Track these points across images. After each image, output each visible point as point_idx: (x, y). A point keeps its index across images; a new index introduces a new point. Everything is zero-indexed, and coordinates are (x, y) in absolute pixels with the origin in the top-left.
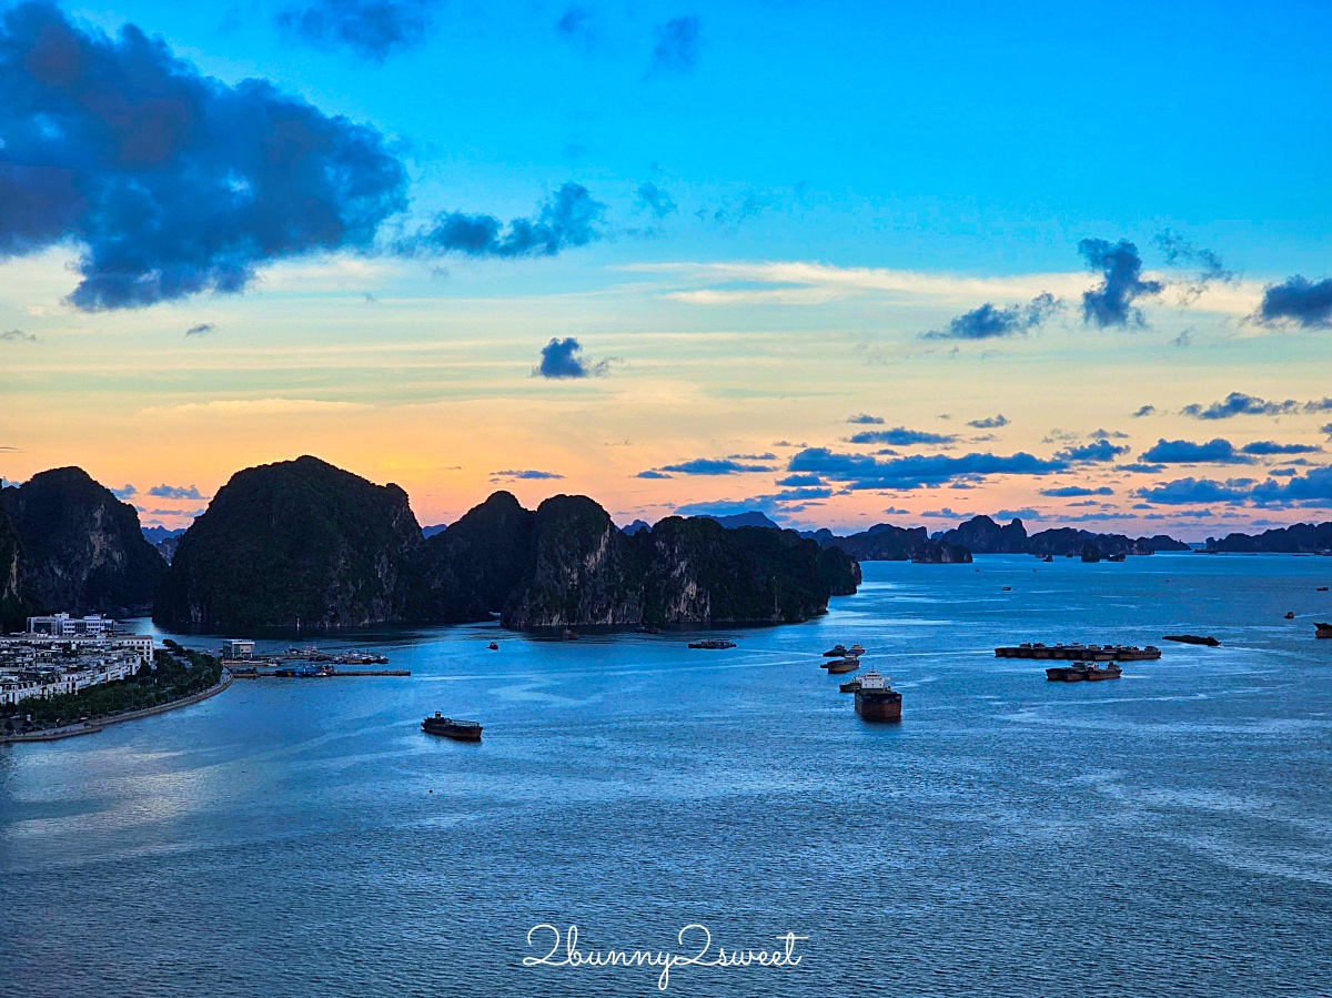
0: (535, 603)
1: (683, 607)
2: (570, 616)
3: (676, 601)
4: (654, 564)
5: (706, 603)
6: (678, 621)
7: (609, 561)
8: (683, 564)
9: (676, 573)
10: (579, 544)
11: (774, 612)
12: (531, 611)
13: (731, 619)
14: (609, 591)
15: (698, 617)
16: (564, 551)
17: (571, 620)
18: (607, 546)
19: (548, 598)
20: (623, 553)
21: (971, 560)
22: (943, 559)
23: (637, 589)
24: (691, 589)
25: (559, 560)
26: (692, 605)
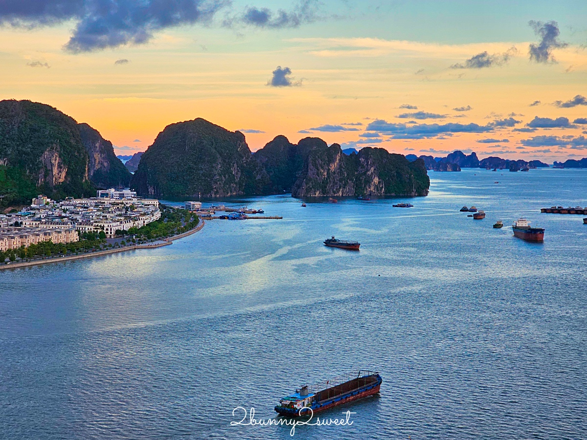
0: (308, 186)
1: (372, 188)
2: (324, 192)
3: (369, 185)
4: (360, 169)
5: (382, 187)
6: (370, 195)
7: (340, 167)
8: (372, 169)
9: (369, 173)
10: (327, 159)
11: (413, 191)
12: (306, 189)
13: (393, 194)
14: (341, 181)
15: (379, 193)
16: (320, 162)
17: (324, 194)
18: (340, 160)
19: (314, 184)
20: (346, 164)
21: (460, 170)
22: (448, 169)
23: (352, 180)
24: (376, 180)
25: (319, 166)
26: (376, 187)
